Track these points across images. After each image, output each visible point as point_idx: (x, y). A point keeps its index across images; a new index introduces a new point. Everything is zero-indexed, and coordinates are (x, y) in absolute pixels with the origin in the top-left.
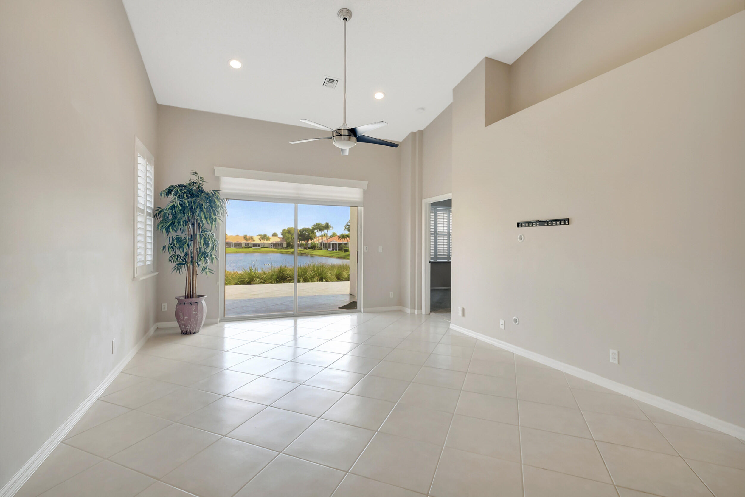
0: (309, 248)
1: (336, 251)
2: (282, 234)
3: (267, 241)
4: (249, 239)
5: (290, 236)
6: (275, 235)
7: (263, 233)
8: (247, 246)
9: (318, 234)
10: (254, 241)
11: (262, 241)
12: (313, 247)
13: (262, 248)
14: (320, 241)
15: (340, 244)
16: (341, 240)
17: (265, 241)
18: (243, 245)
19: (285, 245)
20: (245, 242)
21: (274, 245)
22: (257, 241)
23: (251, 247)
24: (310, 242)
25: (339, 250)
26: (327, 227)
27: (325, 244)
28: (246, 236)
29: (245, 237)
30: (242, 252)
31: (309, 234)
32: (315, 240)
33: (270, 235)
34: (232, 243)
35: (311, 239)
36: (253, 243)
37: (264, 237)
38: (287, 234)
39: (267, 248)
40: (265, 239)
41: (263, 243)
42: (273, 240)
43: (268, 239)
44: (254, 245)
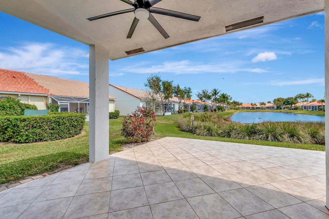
0: (292, 109)
1: (316, 111)
2: (274, 102)
4: (254, 105)
5: (279, 102)
6: (269, 102)
7: (262, 102)
8: (253, 108)
9: (299, 100)
10: (257, 106)
11: (261, 106)
12: (296, 109)
14: (301, 105)
15: (319, 106)
16: (321, 103)
17: (263, 106)
18: (251, 108)
19: (276, 108)
20: (252, 106)
21: (268, 108)
22: (259, 106)
24: (293, 105)
25: (318, 110)
26: (308, 95)
27: (306, 106)
28: (252, 103)
29: (252, 104)
30: (250, 111)
31: (293, 101)
32: (297, 104)
33: (266, 102)
34: (245, 107)
35: (295, 104)
38: (277, 101)
39: (264, 109)
42: (268, 105)
43: (265, 104)
44: (256, 108)
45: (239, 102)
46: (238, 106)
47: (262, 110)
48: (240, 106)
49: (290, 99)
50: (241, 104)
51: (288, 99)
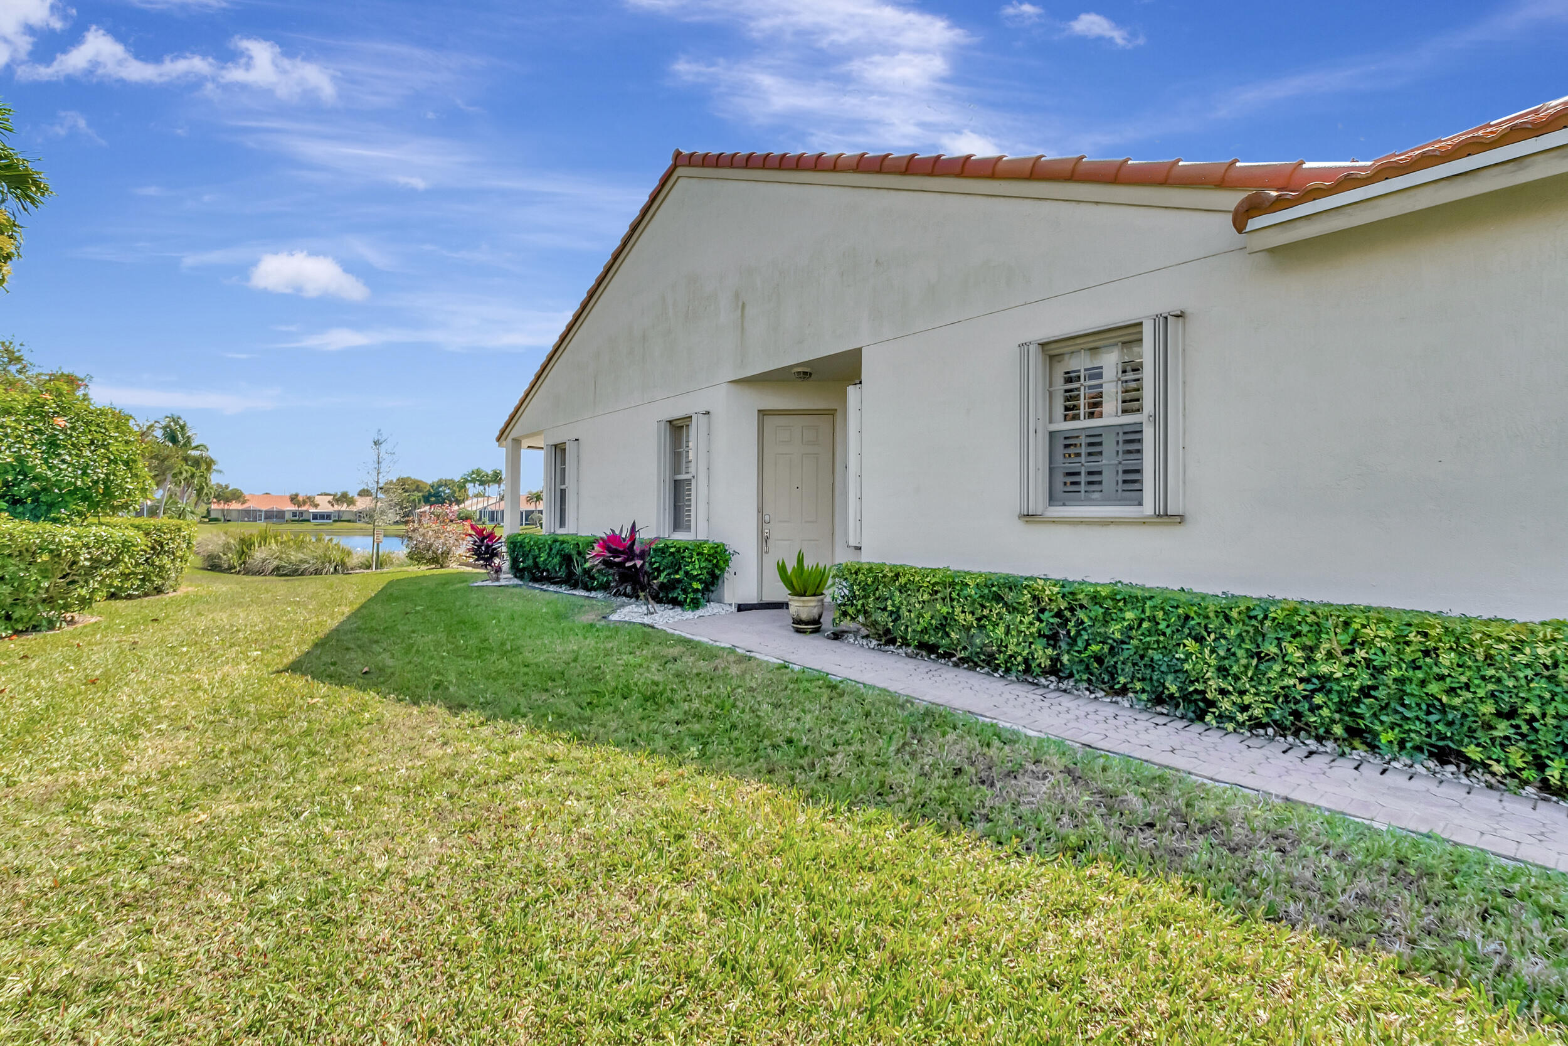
3: (348, 505)
4: (304, 503)
6: (366, 494)
7: (338, 490)
8: (299, 518)
9: (475, 491)
10: (316, 506)
11: (337, 508)
13: (335, 521)
17: (344, 507)
18: (288, 516)
20: (294, 508)
21: (363, 516)
22: (324, 506)
23: (308, 521)
26: (497, 478)
28: (297, 495)
29: (294, 499)
31: (454, 492)
32: (468, 503)
33: (353, 493)
34: (260, 511)
35: (458, 502)
36: (312, 510)
37: (344, 498)
39: (349, 521)
40: (343, 502)
41: (339, 511)
42: (361, 504)
43: (351, 502)
44: (315, 517)
45: (227, 487)
46: (222, 506)
47: (338, 524)
48: (235, 506)
49: (446, 485)
50: (237, 496)
51: (440, 486)
